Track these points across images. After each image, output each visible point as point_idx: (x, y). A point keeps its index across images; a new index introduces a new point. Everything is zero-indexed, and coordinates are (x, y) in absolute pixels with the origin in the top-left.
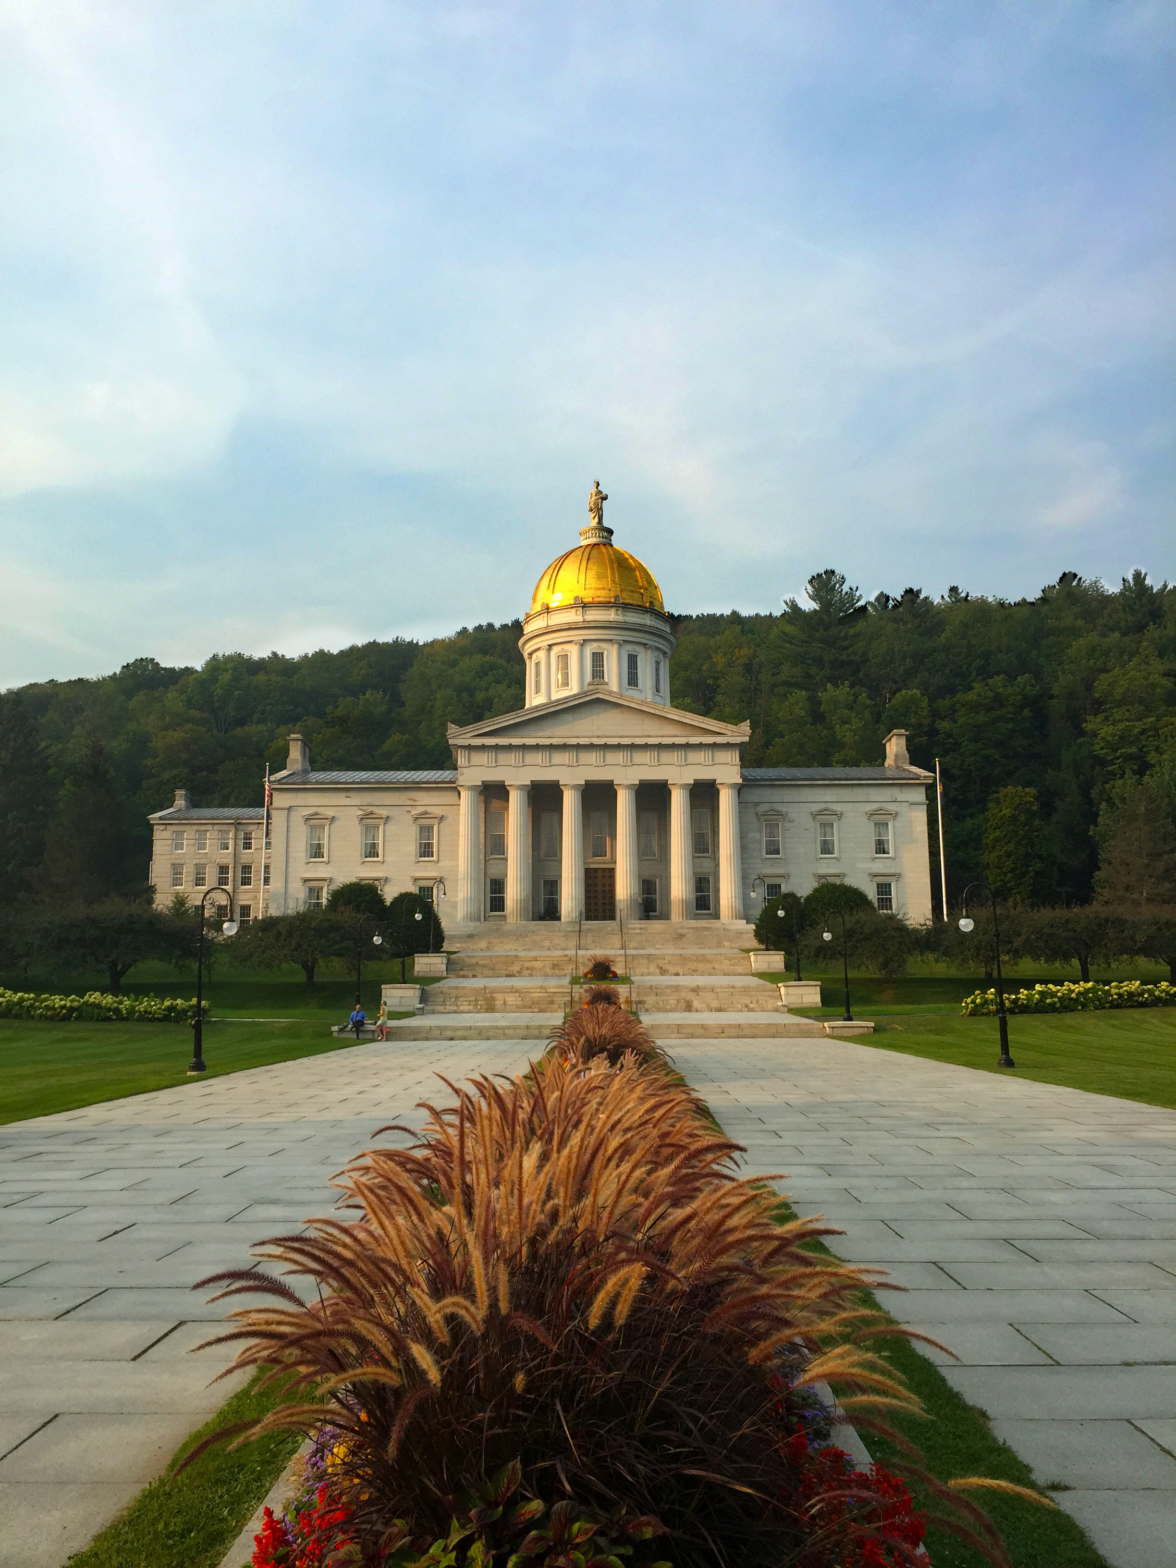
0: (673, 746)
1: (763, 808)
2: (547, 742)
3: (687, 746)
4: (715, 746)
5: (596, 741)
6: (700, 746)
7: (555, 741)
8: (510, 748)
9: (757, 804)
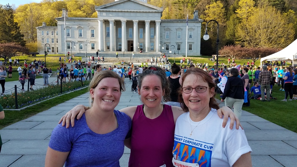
0: (146, 12)
1: (166, 28)
2: (118, 10)
3: (149, 12)
4: (155, 12)
5: (129, 11)
6: (152, 12)
7: (119, 10)
8: (109, 11)
9: (165, 27)
